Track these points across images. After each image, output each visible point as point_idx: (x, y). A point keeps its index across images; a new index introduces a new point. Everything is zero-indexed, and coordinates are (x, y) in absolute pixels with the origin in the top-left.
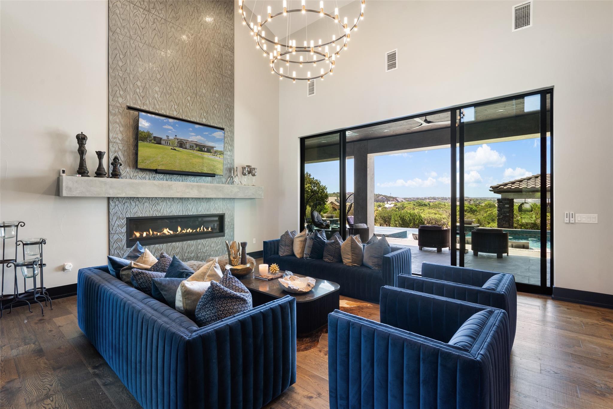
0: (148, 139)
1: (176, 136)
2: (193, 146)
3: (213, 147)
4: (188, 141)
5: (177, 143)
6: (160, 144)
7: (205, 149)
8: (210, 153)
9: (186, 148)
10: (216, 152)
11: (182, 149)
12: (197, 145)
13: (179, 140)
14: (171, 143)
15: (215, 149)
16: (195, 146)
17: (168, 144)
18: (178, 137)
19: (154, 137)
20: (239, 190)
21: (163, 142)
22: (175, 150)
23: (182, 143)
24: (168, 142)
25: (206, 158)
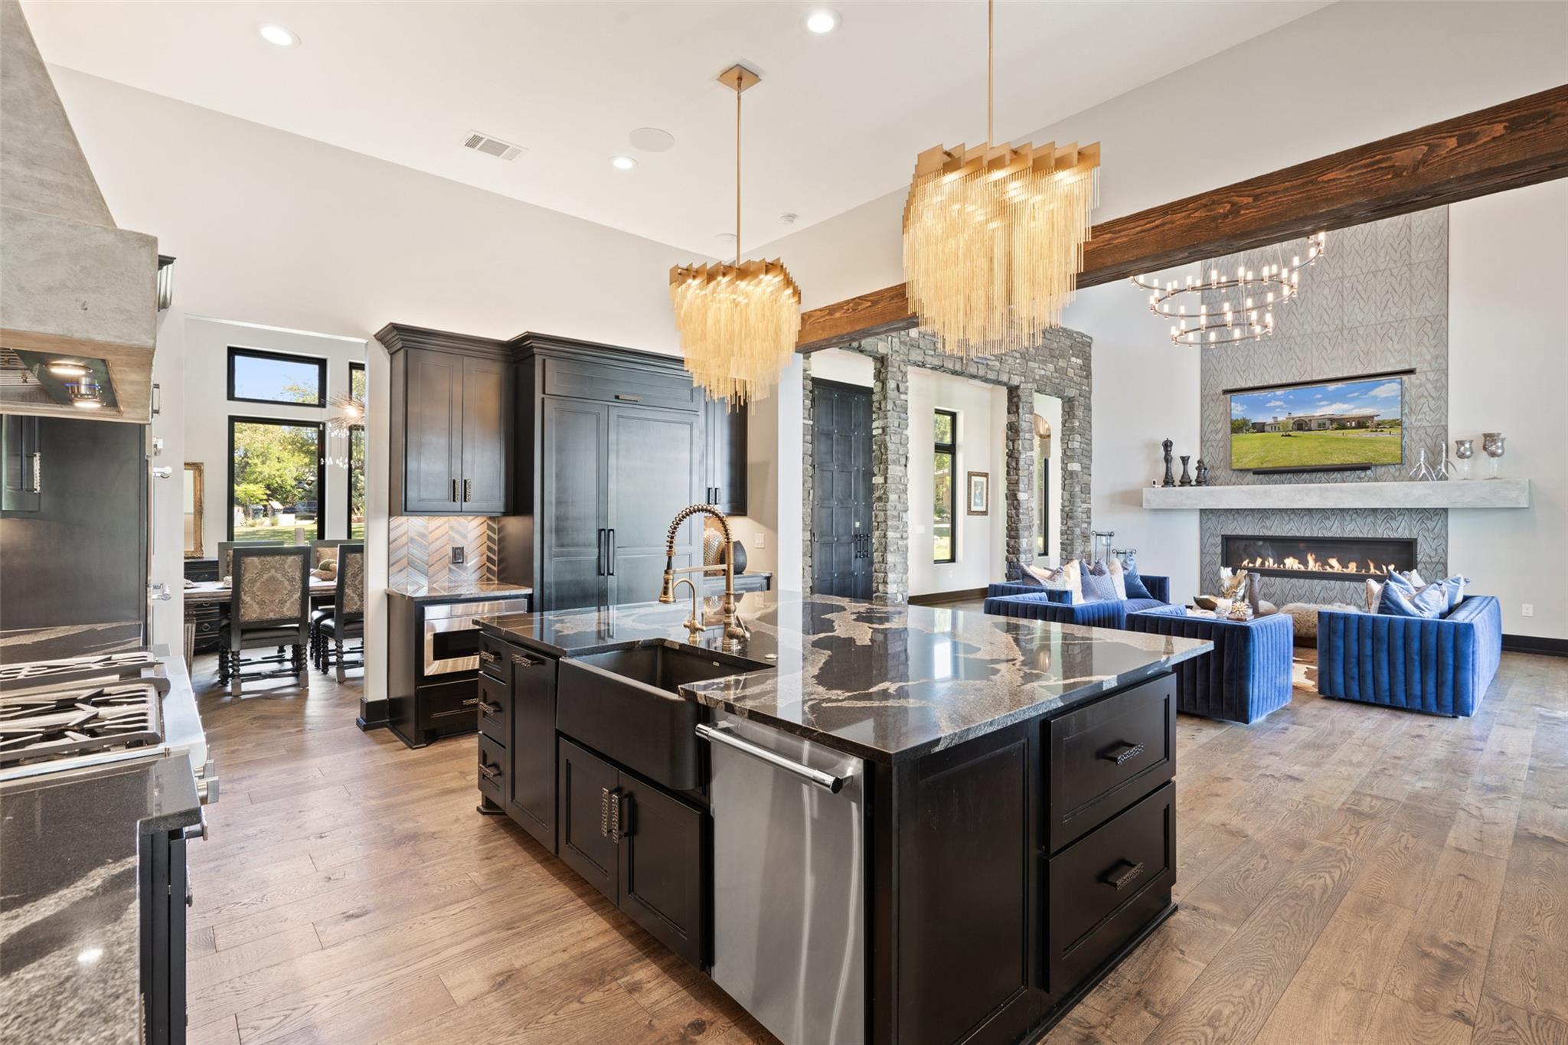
0: (1244, 428)
1: (1290, 414)
2: (1324, 424)
3: (1372, 417)
4: (1314, 416)
5: (1292, 425)
6: (1263, 431)
7: (1351, 424)
8: (1364, 430)
9: (1310, 430)
10: (1379, 425)
11: (1301, 432)
12: (1332, 420)
13: (1296, 420)
14: (1281, 428)
15: (1376, 419)
16: (1328, 423)
17: (1277, 429)
18: (1294, 415)
19: (1253, 424)
20: (1430, 492)
21: (1266, 428)
22: (1290, 436)
23: (1301, 422)
24: (1275, 427)
25: (1354, 440)
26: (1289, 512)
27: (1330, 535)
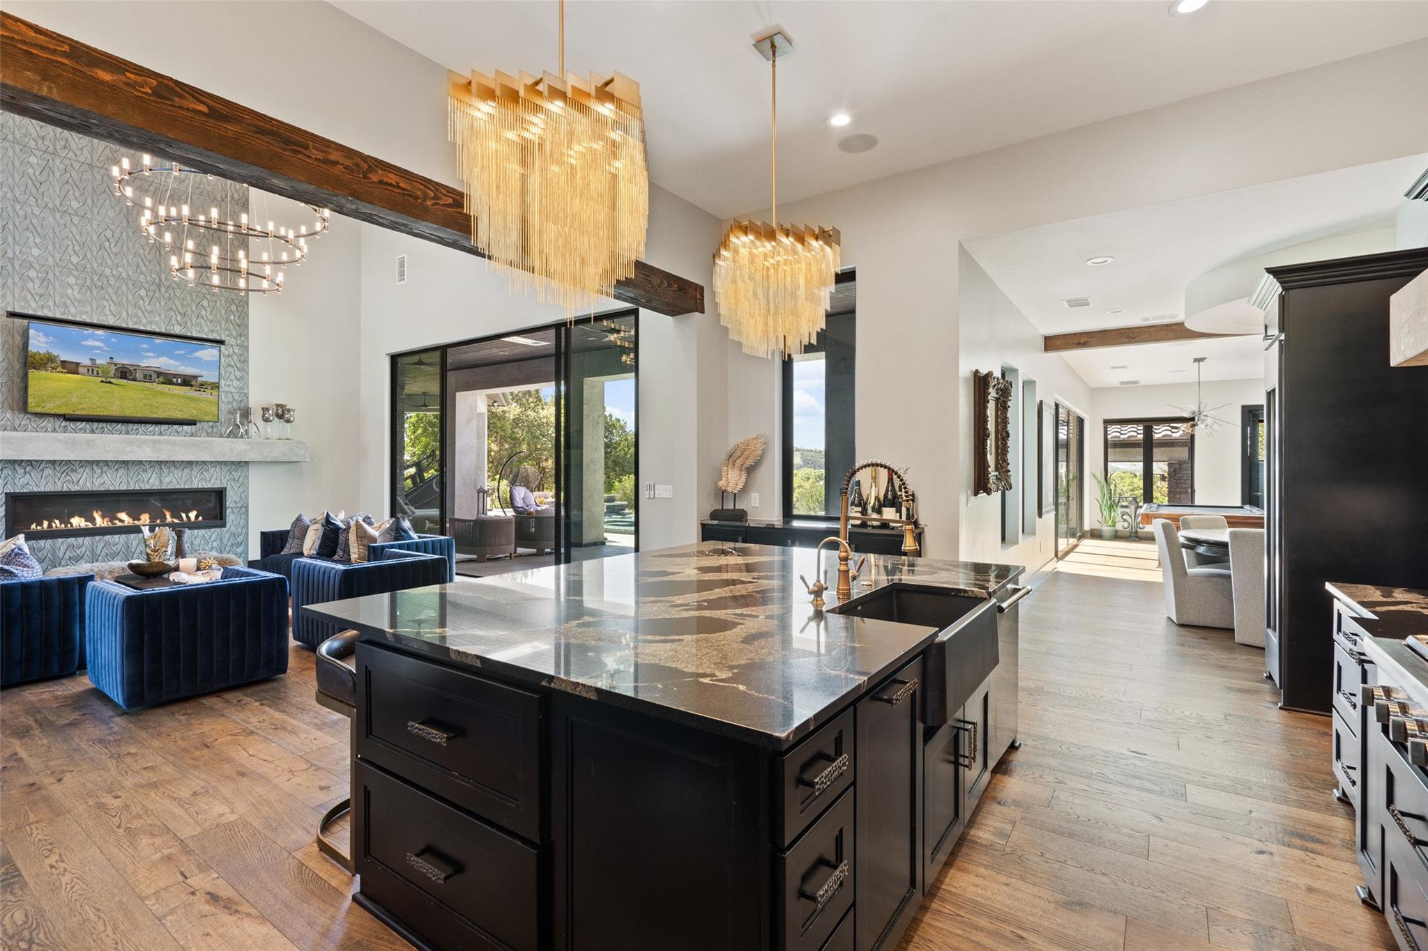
0: (49, 365)
1: (111, 358)
2: (151, 376)
3: (195, 377)
4: (139, 366)
5: (113, 372)
6: (77, 373)
7: (177, 381)
8: (188, 388)
9: (134, 380)
10: (202, 385)
11: (125, 381)
12: (159, 374)
13: (118, 366)
14: (100, 372)
15: (199, 379)
16: (154, 376)
17: (95, 372)
18: (116, 360)
19: (62, 362)
21: (81, 370)
22: (110, 383)
23: (125, 370)
24: (93, 370)
25: (180, 397)
26: (101, 464)
27: (148, 487)
